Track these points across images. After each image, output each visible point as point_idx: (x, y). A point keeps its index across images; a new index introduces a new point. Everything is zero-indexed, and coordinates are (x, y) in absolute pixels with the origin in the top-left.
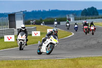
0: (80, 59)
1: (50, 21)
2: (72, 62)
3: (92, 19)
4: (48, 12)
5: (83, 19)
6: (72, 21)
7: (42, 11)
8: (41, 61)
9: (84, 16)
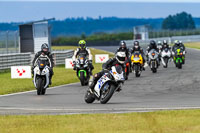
0: (160, 113)
1: (102, 39)
2: (144, 120)
3: (183, 35)
4: (97, 20)
5: (166, 36)
6: (143, 38)
7: (85, 18)
8: (83, 118)
9: (168, 31)
